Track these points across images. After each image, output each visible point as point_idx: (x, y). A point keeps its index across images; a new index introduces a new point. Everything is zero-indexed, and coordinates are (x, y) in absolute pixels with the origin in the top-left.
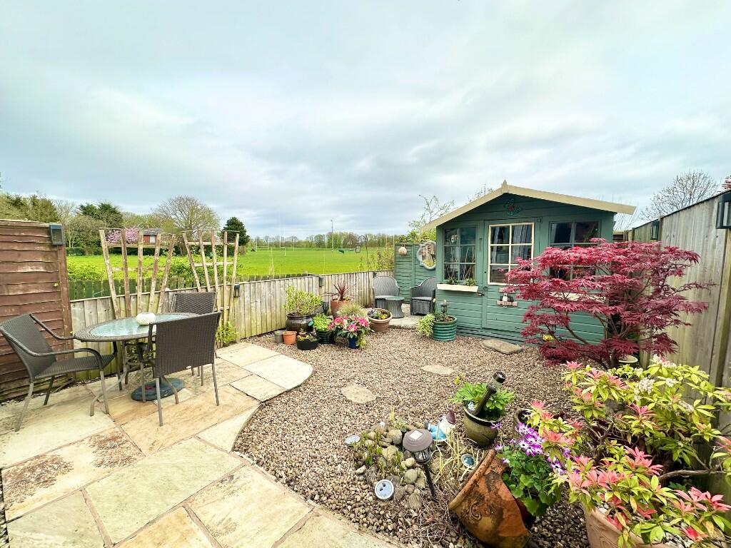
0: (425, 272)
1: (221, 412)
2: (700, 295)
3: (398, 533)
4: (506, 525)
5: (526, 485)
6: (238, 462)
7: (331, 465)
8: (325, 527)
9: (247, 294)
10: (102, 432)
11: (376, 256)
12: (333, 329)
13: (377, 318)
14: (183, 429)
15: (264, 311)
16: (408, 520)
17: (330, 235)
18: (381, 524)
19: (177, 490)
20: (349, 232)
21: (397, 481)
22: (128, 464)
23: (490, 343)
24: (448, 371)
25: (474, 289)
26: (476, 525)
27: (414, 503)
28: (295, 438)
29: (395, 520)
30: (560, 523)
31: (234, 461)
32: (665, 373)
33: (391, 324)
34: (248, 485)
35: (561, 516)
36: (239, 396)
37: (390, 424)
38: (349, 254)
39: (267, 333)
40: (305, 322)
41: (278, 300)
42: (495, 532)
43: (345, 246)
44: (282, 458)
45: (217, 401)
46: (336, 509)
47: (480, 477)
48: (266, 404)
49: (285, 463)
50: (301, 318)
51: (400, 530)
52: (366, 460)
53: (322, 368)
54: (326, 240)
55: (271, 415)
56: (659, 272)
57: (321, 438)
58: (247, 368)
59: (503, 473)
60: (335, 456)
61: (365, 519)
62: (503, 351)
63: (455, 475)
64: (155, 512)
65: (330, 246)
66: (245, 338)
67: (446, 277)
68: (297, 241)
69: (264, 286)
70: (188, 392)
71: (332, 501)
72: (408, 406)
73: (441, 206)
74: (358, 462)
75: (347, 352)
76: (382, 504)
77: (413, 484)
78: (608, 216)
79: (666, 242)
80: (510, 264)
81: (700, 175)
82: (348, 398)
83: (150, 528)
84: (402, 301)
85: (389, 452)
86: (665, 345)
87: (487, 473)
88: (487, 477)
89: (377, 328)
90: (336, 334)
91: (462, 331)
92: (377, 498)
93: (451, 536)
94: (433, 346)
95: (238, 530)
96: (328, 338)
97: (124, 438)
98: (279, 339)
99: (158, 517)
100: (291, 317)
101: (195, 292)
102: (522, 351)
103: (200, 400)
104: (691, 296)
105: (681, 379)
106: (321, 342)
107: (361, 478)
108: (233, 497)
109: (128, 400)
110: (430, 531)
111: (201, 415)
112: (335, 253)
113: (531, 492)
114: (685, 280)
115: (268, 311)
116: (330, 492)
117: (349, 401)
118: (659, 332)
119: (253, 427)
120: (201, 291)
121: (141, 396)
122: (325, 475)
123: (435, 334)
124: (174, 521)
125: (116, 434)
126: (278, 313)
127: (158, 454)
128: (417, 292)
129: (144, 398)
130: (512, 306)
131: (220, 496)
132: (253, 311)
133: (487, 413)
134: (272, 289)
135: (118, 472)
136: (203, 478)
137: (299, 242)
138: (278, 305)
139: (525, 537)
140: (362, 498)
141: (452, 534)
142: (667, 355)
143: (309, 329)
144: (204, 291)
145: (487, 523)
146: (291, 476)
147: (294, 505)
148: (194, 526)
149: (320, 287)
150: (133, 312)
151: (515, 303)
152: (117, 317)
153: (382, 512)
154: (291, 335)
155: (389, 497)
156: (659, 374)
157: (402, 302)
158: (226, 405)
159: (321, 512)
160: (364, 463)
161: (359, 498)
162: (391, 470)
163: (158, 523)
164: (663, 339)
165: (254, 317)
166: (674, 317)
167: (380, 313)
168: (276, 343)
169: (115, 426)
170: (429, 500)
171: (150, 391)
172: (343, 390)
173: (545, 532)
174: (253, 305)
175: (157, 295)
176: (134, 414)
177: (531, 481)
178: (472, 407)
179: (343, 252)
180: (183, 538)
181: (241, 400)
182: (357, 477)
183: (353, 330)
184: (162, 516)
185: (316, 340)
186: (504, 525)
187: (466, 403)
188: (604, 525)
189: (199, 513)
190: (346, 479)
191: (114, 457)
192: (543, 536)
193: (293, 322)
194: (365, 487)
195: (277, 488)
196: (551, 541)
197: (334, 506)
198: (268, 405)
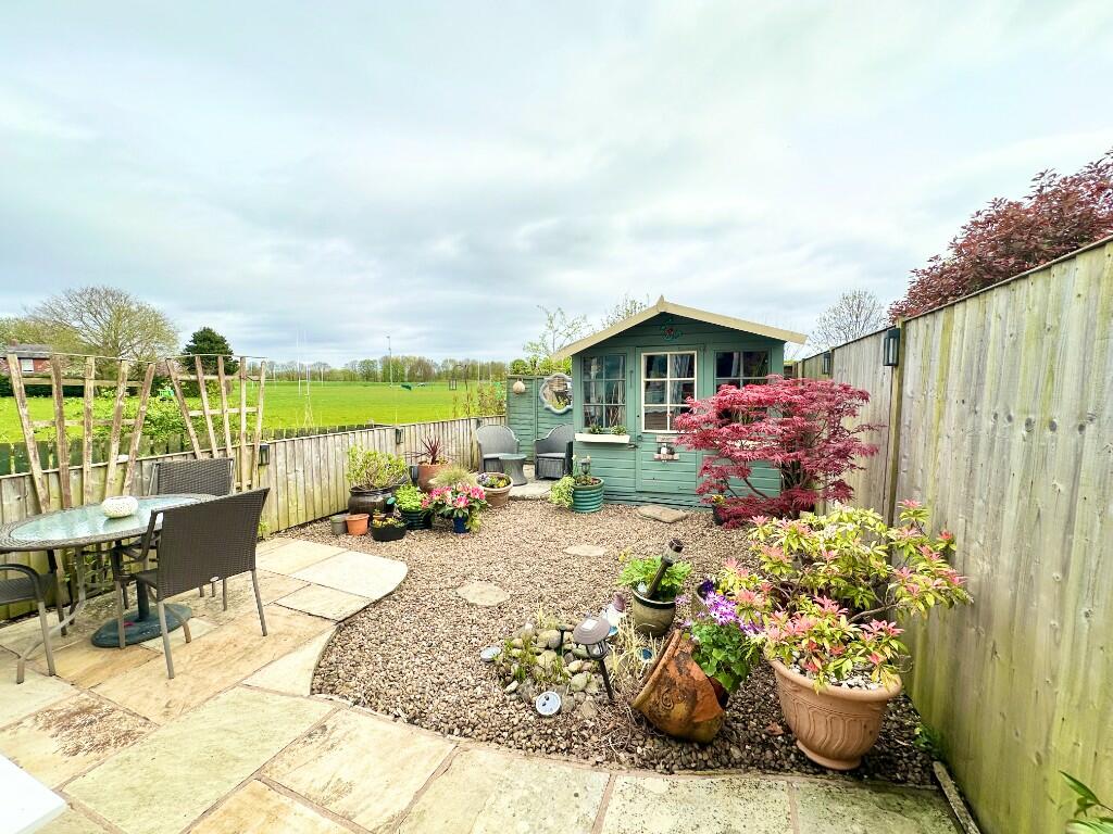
0: (552, 418)
1: (275, 644)
2: (871, 437)
3: (573, 750)
4: (701, 709)
5: (719, 658)
6: (328, 707)
7: (467, 689)
8: (481, 761)
9: (280, 459)
10: (55, 705)
11: (476, 396)
12: (430, 507)
13: (492, 486)
14: (214, 678)
15: (309, 484)
16: (584, 733)
17: (386, 362)
18: (551, 745)
19: (237, 760)
20: (417, 355)
21: (562, 691)
22: (130, 743)
23: (648, 510)
24: (600, 551)
25: (625, 439)
26: (668, 716)
27: (588, 711)
28: (405, 664)
29: (568, 737)
30: (750, 703)
31: (320, 707)
32: (846, 518)
33: (511, 494)
34: (354, 733)
35: (750, 695)
36: (297, 618)
37: (538, 626)
38: (418, 390)
39: (315, 521)
40: (380, 499)
41: (332, 466)
42: (689, 720)
43: (412, 378)
44: (392, 692)
45: (264, 629)
46: (487, 739)
47: (669, 660)
48: (345, 624)
49: (398, 699)
50: (375, 493)
51: (576, 746)
52: (514, 674)
53: (421, 566)
54: (379, 369)
55: (357, 639)
56: (835, 412)
57: (443, 659)
58: (298, 575)
59: (693, 652)
60: (470, 678)
61: (529, 744)
62: (665, 519)
63: (632, 673)
64: (210, 796)
65: (385, 379)
66: (279, 532)
67: (587, 424)
68: (327, 370)
69: (308, 446)
70: (203, 623)
71: (480, 732)
72: (555, 601)
73: (569, 323)
74: (504, 678)
75: (451, 538)
76: (548, 721)
77: (583, 691)
78: (778, 344)
79: (838, 379)
80: (668, 405)
81: (866, 293)
82: (471, 601)
83: (213, 816)
84: (524, 459)
85: (547, 659)
86: (843, 491)
87: (676, 654)
88: (677, 658)
89: (496, 501)
90: (433, 514)
91: (610, 497)
92: (541, 716)
93: (637, 740)
94: (573, 521)
95: (357, 791)
96: (421, 521)
97: (105, 707)
98: (339, 528)
99: (219, 802)
100: (357, 492)
101: (190, 459)
102: (687, 517)
103: (229, 632)
104: (864, 438)
105: (859, 522)
106: (411, 527)
107: (514, 696)
108: (333, 752)
109: (86, 650)
110: (613, 739)
111: (239, 652)
112: (396, 389)
113: (724, 667)
114: (858, 421)
115: (316, 485)
116: (474, 721)
117: (472, 605)
118: (837, 478)
119: (333, 658)
120: (202, 457)
121: (118, 638)
122: (462, 702)
123: (576, 503)
124: (249, 800)
125: (87, 704)
126: (333, 488)
127: (183, 718)
128: (544, 446)
129: (123, 641)
130: (672, 460)
131: (313, 755)
132: (292, 487)
133: (661, 594)
134: (321, 448)
135: (116, 757)
136: (277, 738)
137: (331, 372)
138: (332, 475)
139: (721, 718)
140: (520, 721)
141: (639, 736)
142: (845, 501)
143: (388, 509)
144: (206, 457)
145: (680, 709)
146: (412, 713)
147: (429, 746)
148: (285, 800)
149: (398, 444)
150: (74, 499)
151: (676, 456)
152: (43, 508)
153: (549, 731)
154: (360, 519)
155: (555, 711)
156: (840, 520)
157: (523, 462)
158: (280, 634)
159: (469, 746)
160: (514, 678)
161: (516, 721)
162: (552, 680)
163: (223, 807)
164: (840, 485)
165: (294, 498)
166: (850, 461)
167: (495, 480)
168: (335, 534)
169: (78, 692)
170: (605, 705)
171: (132, 628)
172: (460, 591)
173: (736, 714)
174: (291, 476)
175: (121, 467)
176: (110, 668)
177: (724, 653)
178: (643, 589)
179: (409, 388)
180: (273, 817)
181: (303, 624)
182: (508, 697)
183: (462, 504)
184: (226, 797)
185: (402, 525)
186: (699, 708)
187: (635, 586)
188: (798, 685)
189: (286, 782)
190: (493, 702)
191: (99, 737)
192: (735, 719)
193: (362, 499)
194: (520, 706)
195: (401, 729)
196: (744, 722)
197: (484, 737)
198: (349, 624)
